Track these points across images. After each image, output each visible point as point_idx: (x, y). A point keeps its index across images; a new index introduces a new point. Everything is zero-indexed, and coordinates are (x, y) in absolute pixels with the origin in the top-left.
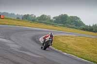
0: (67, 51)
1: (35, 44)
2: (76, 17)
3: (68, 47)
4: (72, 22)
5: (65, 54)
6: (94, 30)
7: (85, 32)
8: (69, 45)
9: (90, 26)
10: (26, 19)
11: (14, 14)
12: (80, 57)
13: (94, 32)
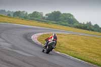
0: (60, 50)
1: (26, 41)
2: (70, 14)
4: (65, 19)
5: (58, 52)
9: (83, 24)
10: (18, 15)
11: (4, 11)
12: (73, 56)
13: (88, 30)
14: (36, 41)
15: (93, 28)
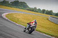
2: (24, 2)
3: (19, 20)
6: (34, 11)
7: (29, 11)
8: (20, 19)
9: (32, 8)
13: (35, 12)
14: (4, 17)
15: (37, 11)
